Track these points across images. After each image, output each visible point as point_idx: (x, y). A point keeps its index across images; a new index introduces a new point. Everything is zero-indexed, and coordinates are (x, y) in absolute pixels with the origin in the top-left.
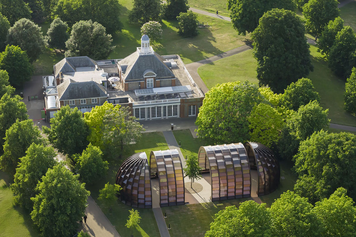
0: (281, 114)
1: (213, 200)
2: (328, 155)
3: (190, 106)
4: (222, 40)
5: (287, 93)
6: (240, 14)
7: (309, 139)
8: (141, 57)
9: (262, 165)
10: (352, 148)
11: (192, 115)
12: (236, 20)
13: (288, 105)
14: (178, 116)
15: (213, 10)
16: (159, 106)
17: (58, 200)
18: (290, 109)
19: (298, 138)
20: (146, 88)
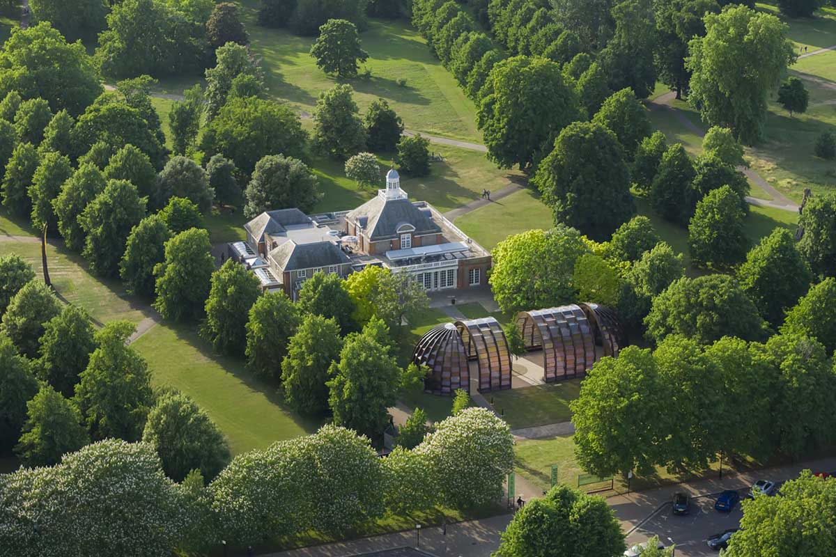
0: (613, 268)
1: (547, 380)
2: (701, 302)
3: (471, 271)
4: (471, 178)
5: (618, 239)
6: (503, 134)
7: (665, 292)
8: (389, 204)
9: (607, 330)
10: (731, 292)
11: (474, 284)
12: (496, 144)
13: (621, 255)
14: (455, 286)
15: (438, 132)
16: (429, 271)
17: (370, 380)
18: (624, 260)
19: (648, 294)
20: (400, 249)
